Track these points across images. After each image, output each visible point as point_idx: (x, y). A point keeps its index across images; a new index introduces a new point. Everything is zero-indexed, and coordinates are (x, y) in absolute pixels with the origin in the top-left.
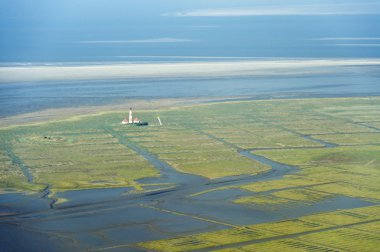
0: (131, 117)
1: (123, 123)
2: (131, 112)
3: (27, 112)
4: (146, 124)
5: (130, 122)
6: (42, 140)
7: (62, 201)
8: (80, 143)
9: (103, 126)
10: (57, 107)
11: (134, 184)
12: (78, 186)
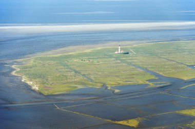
0: (119, 50)
1: (116, 53)
2: (119, 47)
3: (61, 48)
4: (128, 53)
5: (119, 52)
6: (81, 61)
7: (117, 91)
8: (101, 63)
9: (106, 54)
10: (74, 45)
11: (147, 82)
12: (119, 84)
